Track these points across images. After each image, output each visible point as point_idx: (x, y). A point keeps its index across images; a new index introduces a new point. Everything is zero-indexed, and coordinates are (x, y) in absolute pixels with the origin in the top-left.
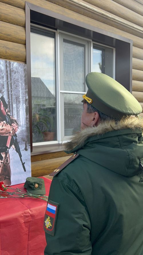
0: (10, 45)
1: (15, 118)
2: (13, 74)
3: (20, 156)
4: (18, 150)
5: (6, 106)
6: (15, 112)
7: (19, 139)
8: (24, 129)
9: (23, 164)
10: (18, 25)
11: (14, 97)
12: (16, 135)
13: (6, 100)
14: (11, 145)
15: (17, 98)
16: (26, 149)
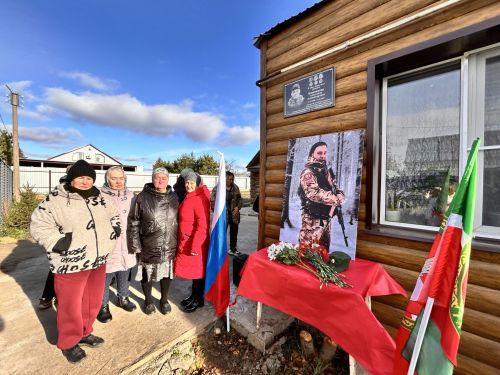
0: (347, 116)
1: (342, 189)
2: (345, 144)
3: (343, 228)
4: (341, 221)
5: (333, 177)
6: (342, 183)
7: (344, 210)
8: (352, 201)
9: (346, 238)
10: (358, 91)
11: (343, 168)
12: (340, 207)
13: (334, 171)
14: (334, 215)
15: (347, 169)
16: (351, 223)
